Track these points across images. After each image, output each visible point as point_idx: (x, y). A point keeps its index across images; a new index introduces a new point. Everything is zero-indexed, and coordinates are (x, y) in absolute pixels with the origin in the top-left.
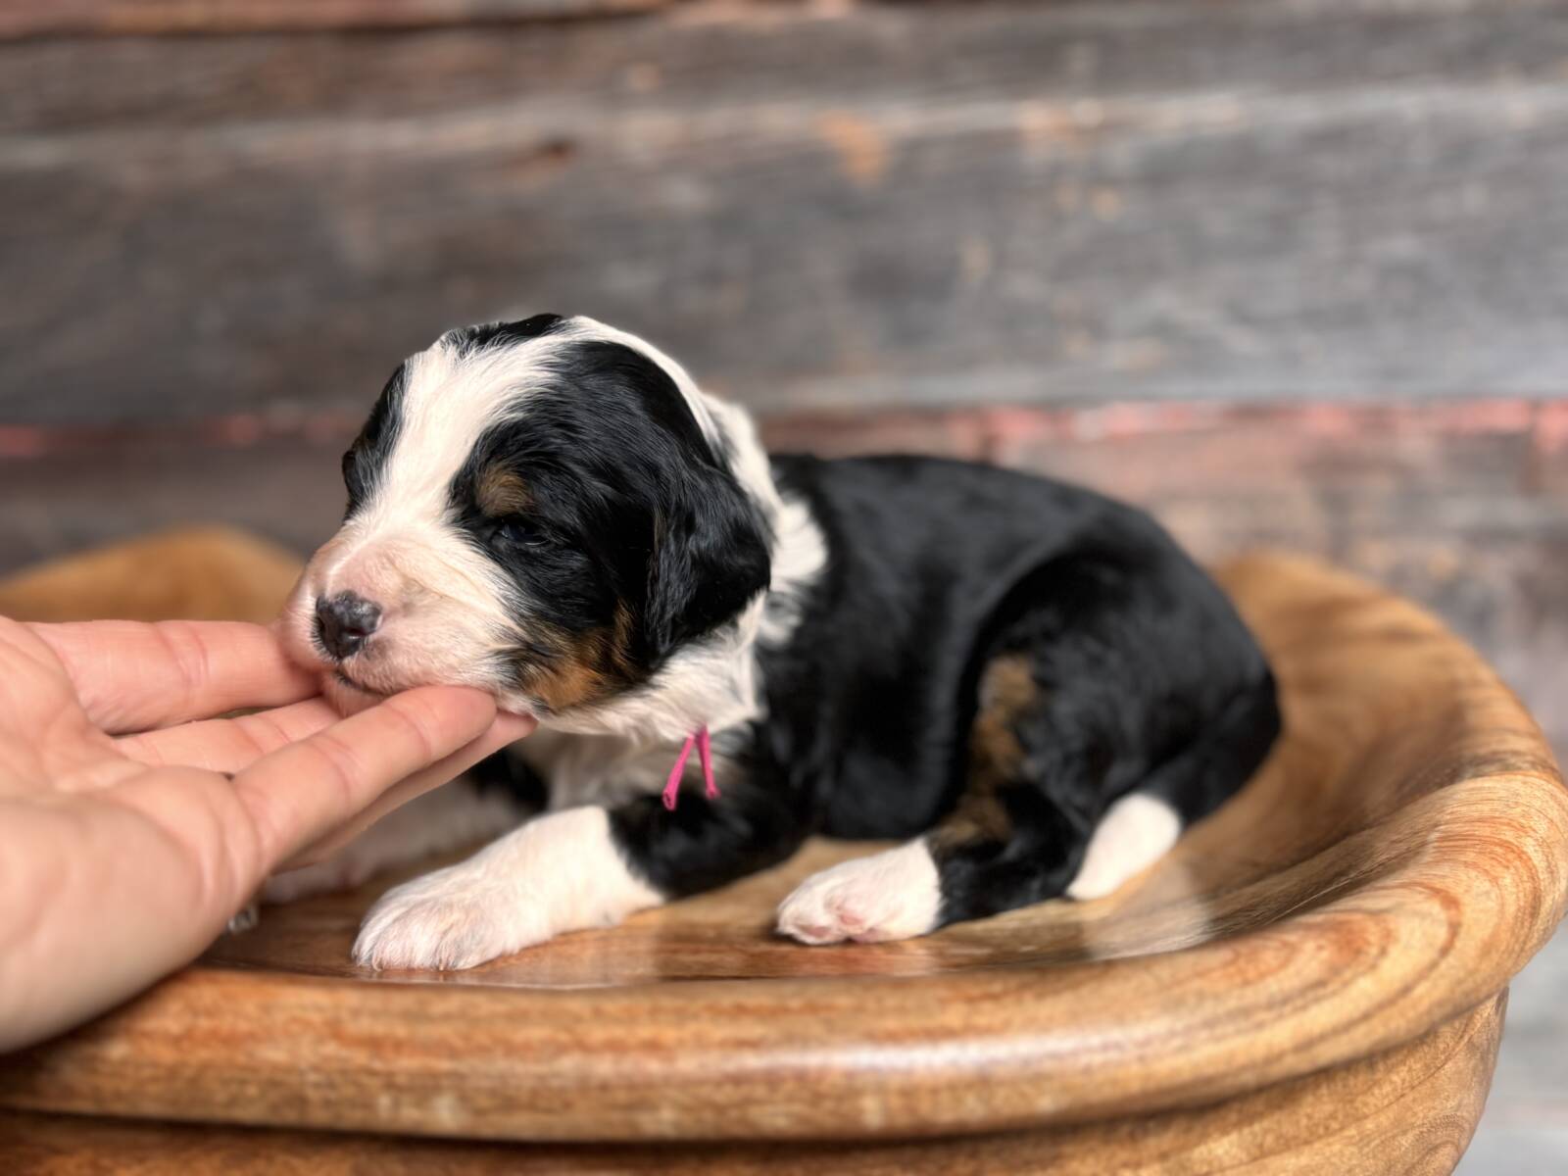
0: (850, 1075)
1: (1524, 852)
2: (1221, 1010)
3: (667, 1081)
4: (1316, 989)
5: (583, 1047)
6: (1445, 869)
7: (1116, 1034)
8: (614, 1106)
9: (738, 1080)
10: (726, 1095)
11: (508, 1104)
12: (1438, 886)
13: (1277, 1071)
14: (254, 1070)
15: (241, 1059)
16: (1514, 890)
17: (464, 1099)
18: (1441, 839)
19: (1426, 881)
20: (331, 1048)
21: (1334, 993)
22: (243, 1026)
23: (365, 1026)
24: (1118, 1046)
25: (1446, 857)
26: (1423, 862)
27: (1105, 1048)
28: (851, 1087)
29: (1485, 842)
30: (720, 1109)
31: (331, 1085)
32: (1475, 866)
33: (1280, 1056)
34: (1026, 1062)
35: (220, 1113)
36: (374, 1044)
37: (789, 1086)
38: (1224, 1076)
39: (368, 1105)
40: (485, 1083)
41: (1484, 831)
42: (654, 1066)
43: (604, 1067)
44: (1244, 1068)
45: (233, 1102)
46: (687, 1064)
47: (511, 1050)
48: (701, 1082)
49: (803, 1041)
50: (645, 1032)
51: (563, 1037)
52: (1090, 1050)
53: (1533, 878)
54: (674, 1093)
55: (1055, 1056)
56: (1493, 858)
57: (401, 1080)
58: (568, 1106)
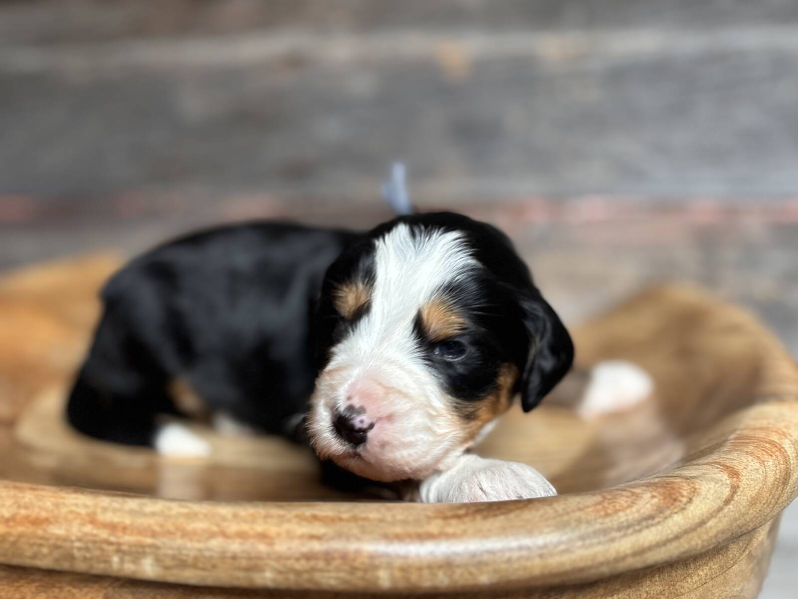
0: (372, 557)
1: (783, 448)
2: (590, 530)
3: (269, 556)
4: (648, 520)
5: (224, 534)
6: (734, 455)
7: (526, 541)
8: (239, 569)
9: (308, 557)
10: (301, 565)
11: (183, 564)
12: (728, 465)
13: (622, 566)
14: (47, 539)
15: (40, 532)
16: (774, 469)
17: (158, 560)
18: (737, 438)
19: (722, 462)
20: (88, 529)
21: (659, 522)
22: (44, 514)
23: (109, 517)
24: (528, 548)
25: (736, 449)
26: (722, 451)
27: (520, 548)
28: (373, 564)
29: (761, 441)
30: (298, 573)
31: (87, 549)
32: (752, 454)
33: (624, 558)
34: (474, 555)
35: (28, 562)
36: (112, 527)
37: (337, 562)
38: (590, 567)
39: (107, 561)
40: (170, 552)
41: (761, 435)
42: (262, 548)
43: (235, 547)
44: (602, 564)
45: (35, 556)
46: (281, 547)
47: (185, 534)
48: (288, 558)
49: (348, 537)
50: (260, 528)
51: (215, 529)
52: (510, 550)
53: (787, 462)
54: (273, 563)
55: (491, 552)
56: (763, 450)
57: (125, 548)
58: (214, 567)
